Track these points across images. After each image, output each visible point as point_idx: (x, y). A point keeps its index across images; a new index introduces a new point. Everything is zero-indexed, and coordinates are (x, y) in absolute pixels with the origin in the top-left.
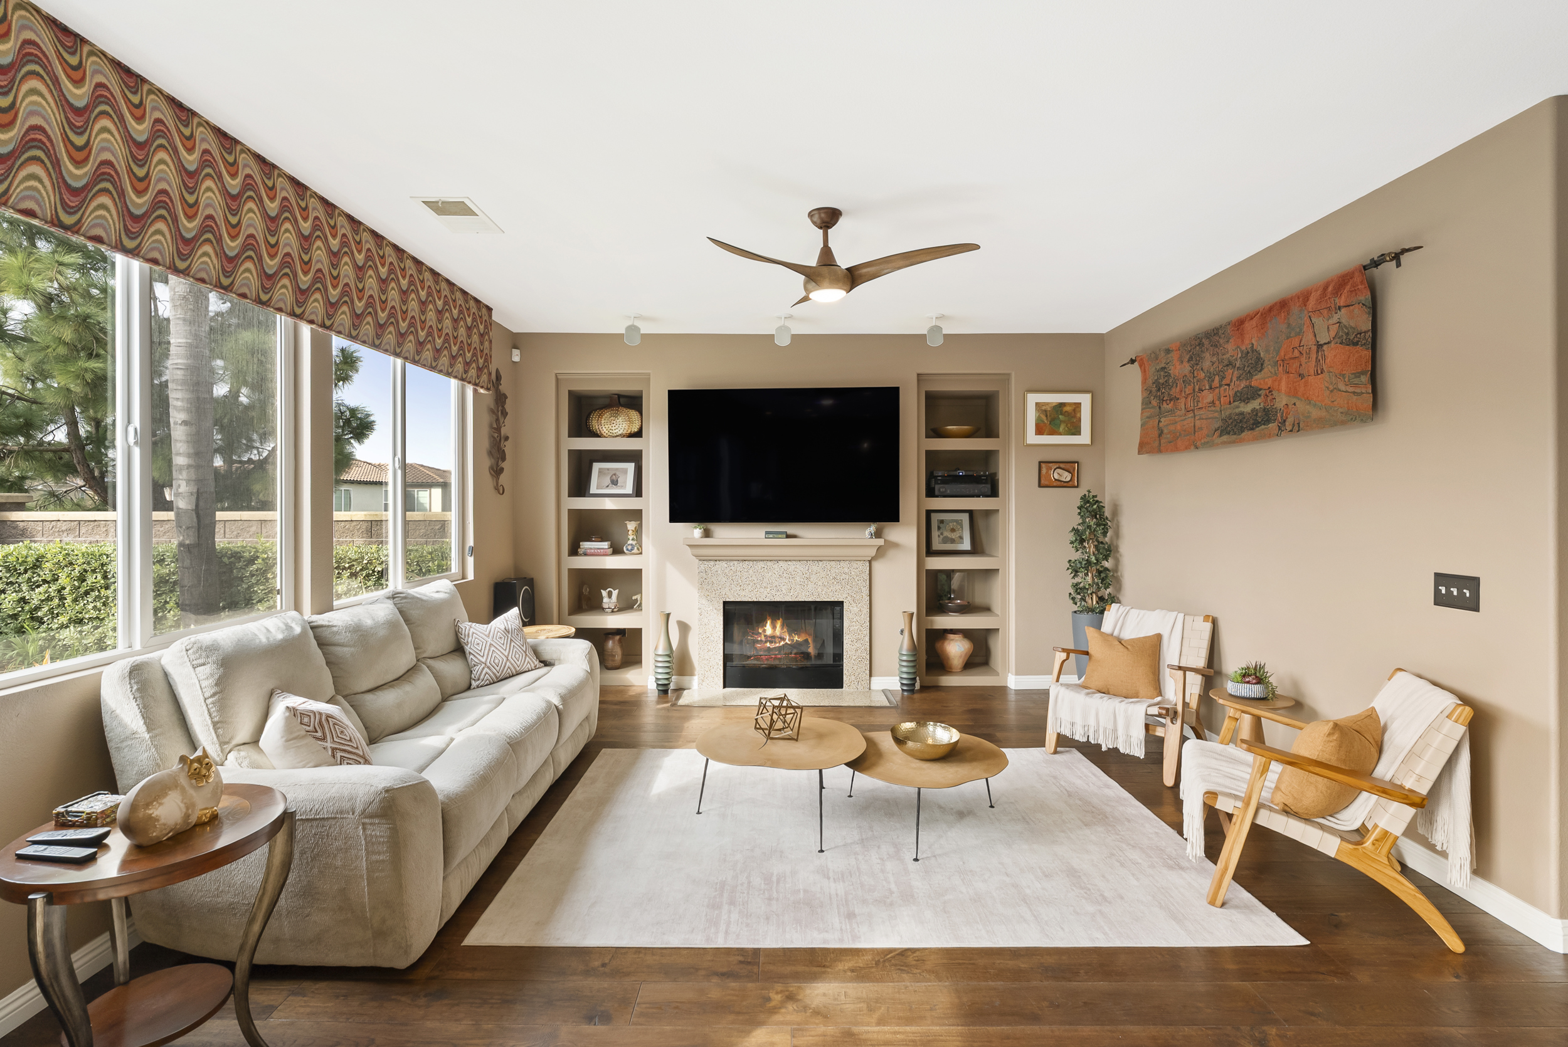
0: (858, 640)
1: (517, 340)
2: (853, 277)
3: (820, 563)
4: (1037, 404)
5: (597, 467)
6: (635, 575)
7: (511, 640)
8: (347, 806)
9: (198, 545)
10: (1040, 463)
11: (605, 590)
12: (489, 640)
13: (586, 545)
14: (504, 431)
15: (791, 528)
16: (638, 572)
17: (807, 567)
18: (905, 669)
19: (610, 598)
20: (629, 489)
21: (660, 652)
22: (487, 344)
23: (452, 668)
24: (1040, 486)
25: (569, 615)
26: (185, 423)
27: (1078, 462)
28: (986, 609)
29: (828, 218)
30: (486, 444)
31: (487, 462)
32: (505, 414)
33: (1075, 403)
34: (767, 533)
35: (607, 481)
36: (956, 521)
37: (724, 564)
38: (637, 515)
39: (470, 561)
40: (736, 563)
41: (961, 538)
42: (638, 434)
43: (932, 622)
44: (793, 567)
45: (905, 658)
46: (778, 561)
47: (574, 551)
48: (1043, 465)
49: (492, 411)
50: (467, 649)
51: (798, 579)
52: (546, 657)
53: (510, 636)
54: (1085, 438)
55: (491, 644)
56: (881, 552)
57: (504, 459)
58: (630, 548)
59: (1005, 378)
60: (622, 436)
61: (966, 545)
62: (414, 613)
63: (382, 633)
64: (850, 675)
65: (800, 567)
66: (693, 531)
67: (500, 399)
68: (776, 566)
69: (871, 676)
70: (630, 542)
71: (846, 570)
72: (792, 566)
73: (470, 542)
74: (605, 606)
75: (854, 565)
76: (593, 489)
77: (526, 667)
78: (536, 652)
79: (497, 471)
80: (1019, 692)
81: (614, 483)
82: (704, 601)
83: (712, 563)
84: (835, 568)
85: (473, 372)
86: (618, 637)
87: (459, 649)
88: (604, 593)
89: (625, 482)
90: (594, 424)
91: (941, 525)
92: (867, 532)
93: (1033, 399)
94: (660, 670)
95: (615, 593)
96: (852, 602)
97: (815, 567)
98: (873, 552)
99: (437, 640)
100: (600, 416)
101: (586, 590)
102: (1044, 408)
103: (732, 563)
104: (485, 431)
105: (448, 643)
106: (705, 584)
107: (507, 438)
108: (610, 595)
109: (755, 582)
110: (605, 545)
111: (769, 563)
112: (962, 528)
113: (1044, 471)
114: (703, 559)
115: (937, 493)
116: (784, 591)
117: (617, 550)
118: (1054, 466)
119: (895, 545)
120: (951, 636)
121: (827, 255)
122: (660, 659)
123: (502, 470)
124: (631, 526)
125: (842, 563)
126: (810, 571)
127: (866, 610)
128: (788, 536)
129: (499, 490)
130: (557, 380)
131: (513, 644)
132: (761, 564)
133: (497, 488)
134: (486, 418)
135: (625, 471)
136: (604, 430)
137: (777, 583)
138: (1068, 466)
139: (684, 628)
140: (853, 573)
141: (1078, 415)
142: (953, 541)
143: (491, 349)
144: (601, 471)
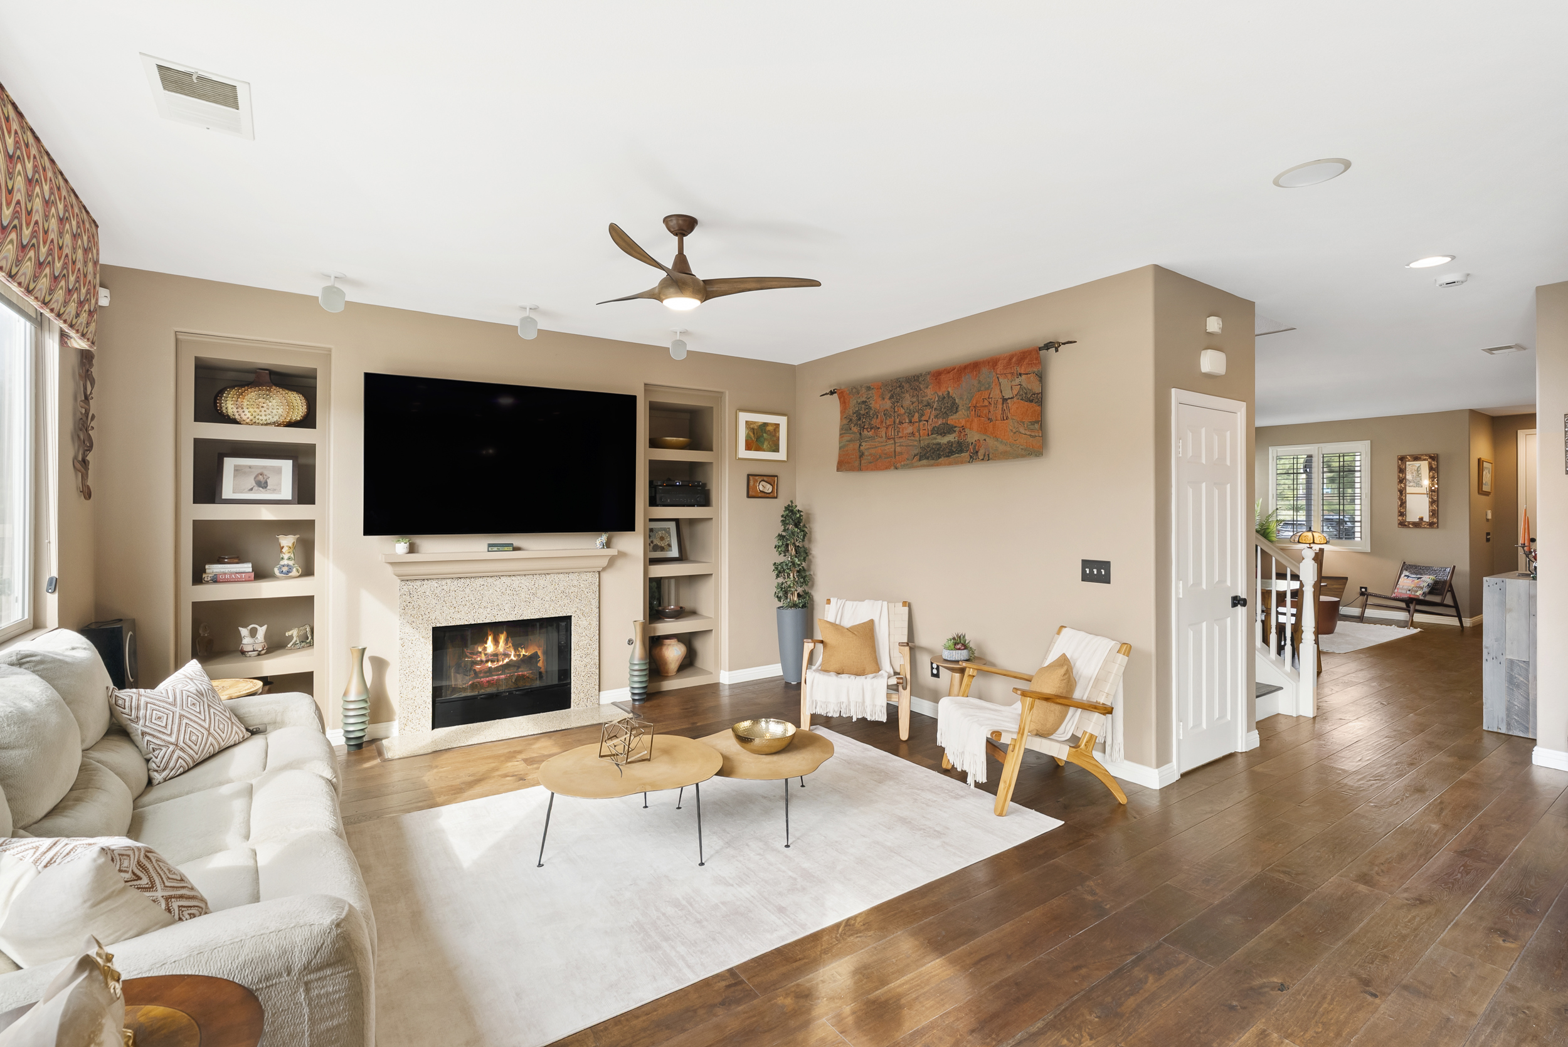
0: (588, 654)
1: (111, 277)
2: (709, 290)
3: (548, 576)
4: (746, 422)
5: (230, 464)
6: (299, 605)
7: (208, 705)
8: (276, 965)
10: (749, 476)
11: (245, 626)
12: (178, 710)
13: (214, 569)
14: (91, 406)
15: (516, 540)
16: (309, 600)
17: (533, 582)
18: (636, 679)
19: (254, 636)
20: (288, 493)
21: (352, 697)
24: (749, 496)
27: (777, 476)
28: (693, 613)
29: (683, 226)
30: (70, 426)
32: (93, 381)
33: (776, 424)
34: (490, 545)
35: (251, 482)
36: (665, 529)
37: (434, 583)
38: (303, 527)
40: (449, 581)
41: (669, 545)
42: (306, 424)
43: (655, 629)
44: (518, 582)
45: (636, 667)
46: (500, 577)
47: (198, 578)
48: (751, 478)
49: (78, 376)
51: (523, 595)
52: (255, 723)
53: (205, 699)
54: (782, 455)
55: (181, 716)
56: (612, 561)
57: (90, 447)
58: (285, 569)
59: (719, 396)
60: (278, 424)
61: (674, 553)
64: (579, 693)
65: (525, 582)
68: (497, 582)
69: (599, 691)
70: (285, 562)
71: (575, 583)
72: (516, 581)
73: (52, 569)
74: (245, 648)
75: (584, 576)
76: (227, 492)
77: (235, 738)
78: (237, 716)
79: (82, 465)
80: (732, 687)
81: (262, 485)
82: (408, 629)
83: (419, 583)
84: (563, 581)
87: (121, 730)
88: (244, 632)
89: (279, 484)
90: (230, 405)
91: (651, 533)
92: (598, 542)
93: (744, 417)
94: (352, 720)
95: (262, 631)
96: (581, 616)
97: (542, 581)
98: (605, 562)
100: (240, 396)
102: (752, 426)
103: (444, 582)
105: (105, 724)
106: (409, 610)
107: (95, 420)
108: (253, 633)
109: (473, 601)
110: (247, 567)
111: (490, 580)
112: (670, 535)
113: (751, 483)
114: (405, 579)
115: (658, 502)
116: (507, 610)
117: (260, 574)
118: (759, 479)
119: (622, 555)
120: (668, 642)
121: (681, 261)
122: (352, 706)
123: (89, 464)
124: (287, 541)
125: (571, 576)
126: (536, 586)
127: (595, 623)
128: (515, 549)
129: (86, 493)
130: (177, 340)
131: (212, 710)
132: (480, 581)
133: (84, 490)
135: (278, 471)
136: (244, 415)
137: (499, 601)
138: (770, 479)
139: (380, 665)
140: (582, 585)
141: (777, 435)
142: (662, 549)
144: (238, 470)
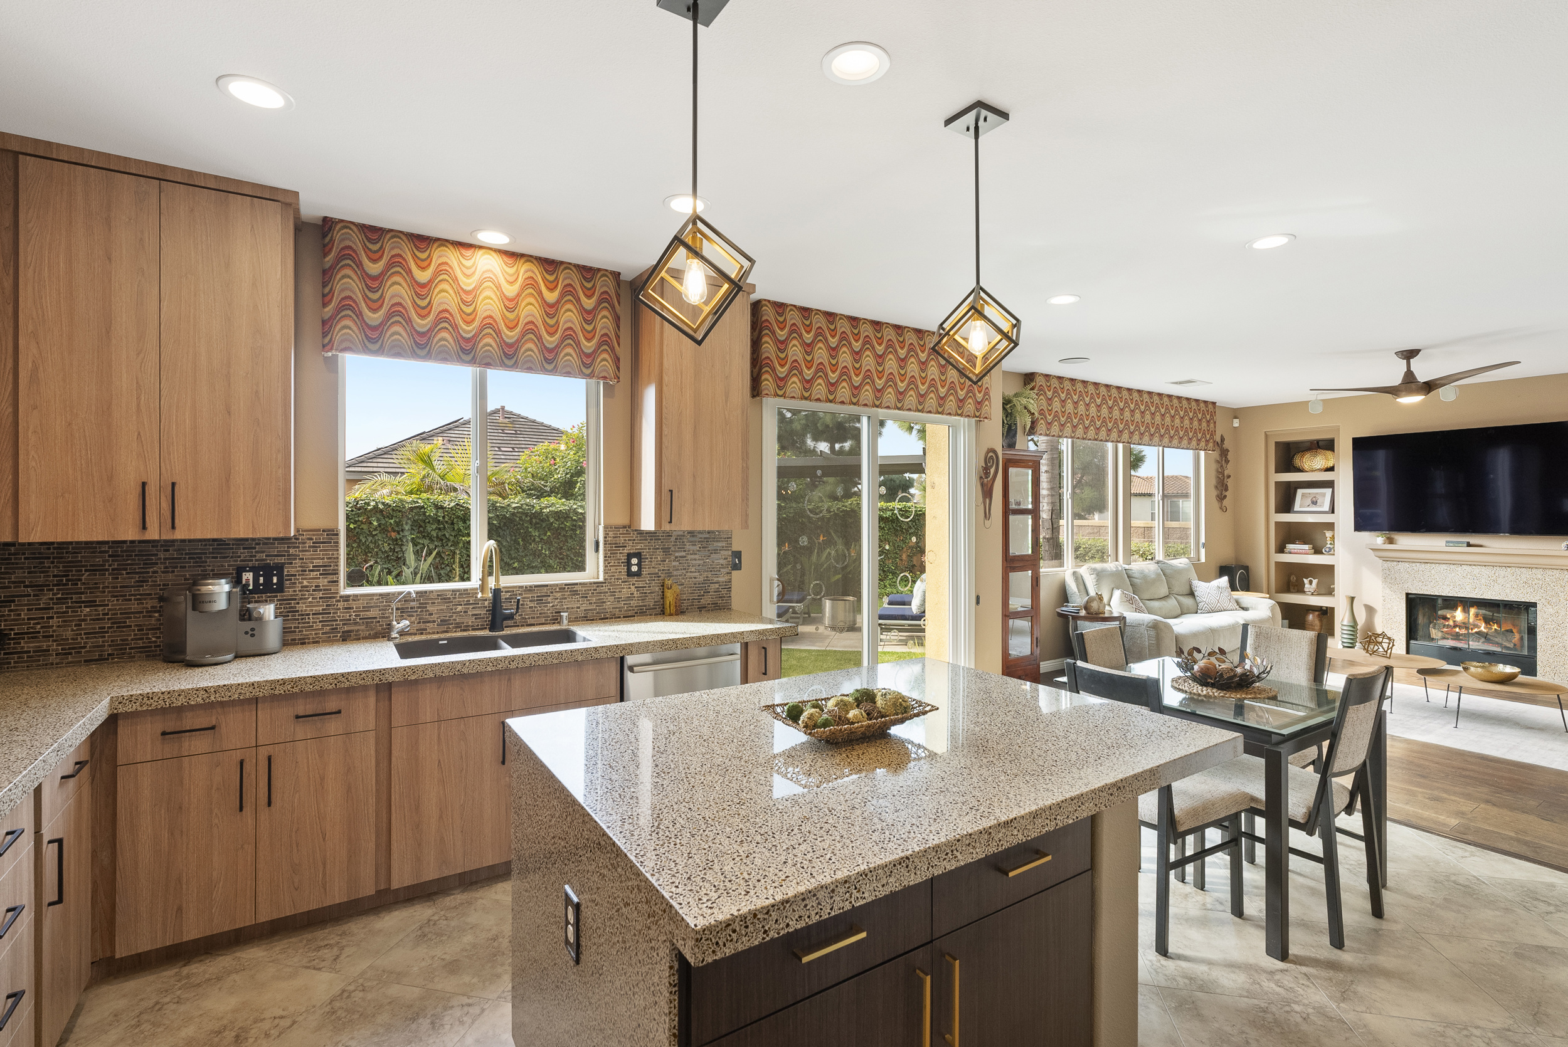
0: (1552, 636)
1: (1235, 413)
2: (1429, 387)
3: (1509, 569)
5: (1300, 492)
6: (1329, 569)
7: (1222, 593)
8: (1141, 623)
9: (1052, 538)
11: (1307, 578)
12: (1208, 591)
13: (1290, 547)
14: (1226, 473)
15: (1474, 539)
16: (1332, 567)
17: (1493, 572)
19: (1310, 585)
20: (1326, 507)
21: (1345, 623)
22: (1212, 425)
23: (1187, 601)
25: (1277, 592)
26: (1046, 472)
30: (1214, 482)
31: (1214, 493)
32: (1227, 461)
34: (1447, 542)
35: (1309, 502)
37: (1406, 564)
38: (1331, 526)
39: (1203, 551)
40: (1418, 564)
42: (1332, 469)
44: (1478, 571)
46: (1461, 565)
47: (1281, 549)
49: (1218, 462)
50: (1196, 594)
51: (1483, 580)
52: (1244, 605)
53: (1221, 591)
55: (1210, 593)
57: (1226, 490)
58: (1327, 550)
60: (1320, 470)
62: (1168, 572)
63: (1153, 576)
64: (1545, 666)
65: (1486, 571)
66: (1377, 539)
67: (1224, 453)
68: (1459, 568)
70: (1328, 546)
71: (1540, 576)
72: (1476, 570)
73: (1203, 540)
74: (1306, 590)
75: (1550, 572)
76: (1297, 507)
77: (1231, 608)
78: (1238, 602)
79: (1221, 498)
81: (1314, 503)
82: (1388, 591)
83: (1395, 563)
84: (1526, 574)
85: (1203, 444)
86: (1317, 613)
87: (1192, 594)
88: (1306, 581)
89: (1323, 503)
90: (1297, 462)
92: (1563, 545)
94: (1345, 636)
95: (1315, 582)
96: (1546, 604)
97: (1502, 572)
99: (1180, 587)
100: (1303, 456)
101: (1293, 578)
103: (1414, 565)
104: (1213, 473)
105: (1186, 590)
106: (1388, 578)
107: (1229, 477)
108: (1311, 583)
109: (1438, 579)
110: (1306, 547)
111: (1452, 566)
114: (1386, 560)
116: (1468, 589)
117: (1318, 551)
122: (1345, 628)
123: (1225, 496)
124: (1328, 534)
125: (1534, 571)
126: (1497, 575)
127: (1564, 612)
128: (1469, 545)
129: (1224, 509)
130: (1266, 436)
132: (1443, 566)
133: (1221, 508)
134: (1214, 466)
135: (1324, 495)
136: (1306, 467)
137: (1460, 583)
139: (1369, 610)
140: (1547, 579)
143: (1215, 427)
144: (1303, 495)
